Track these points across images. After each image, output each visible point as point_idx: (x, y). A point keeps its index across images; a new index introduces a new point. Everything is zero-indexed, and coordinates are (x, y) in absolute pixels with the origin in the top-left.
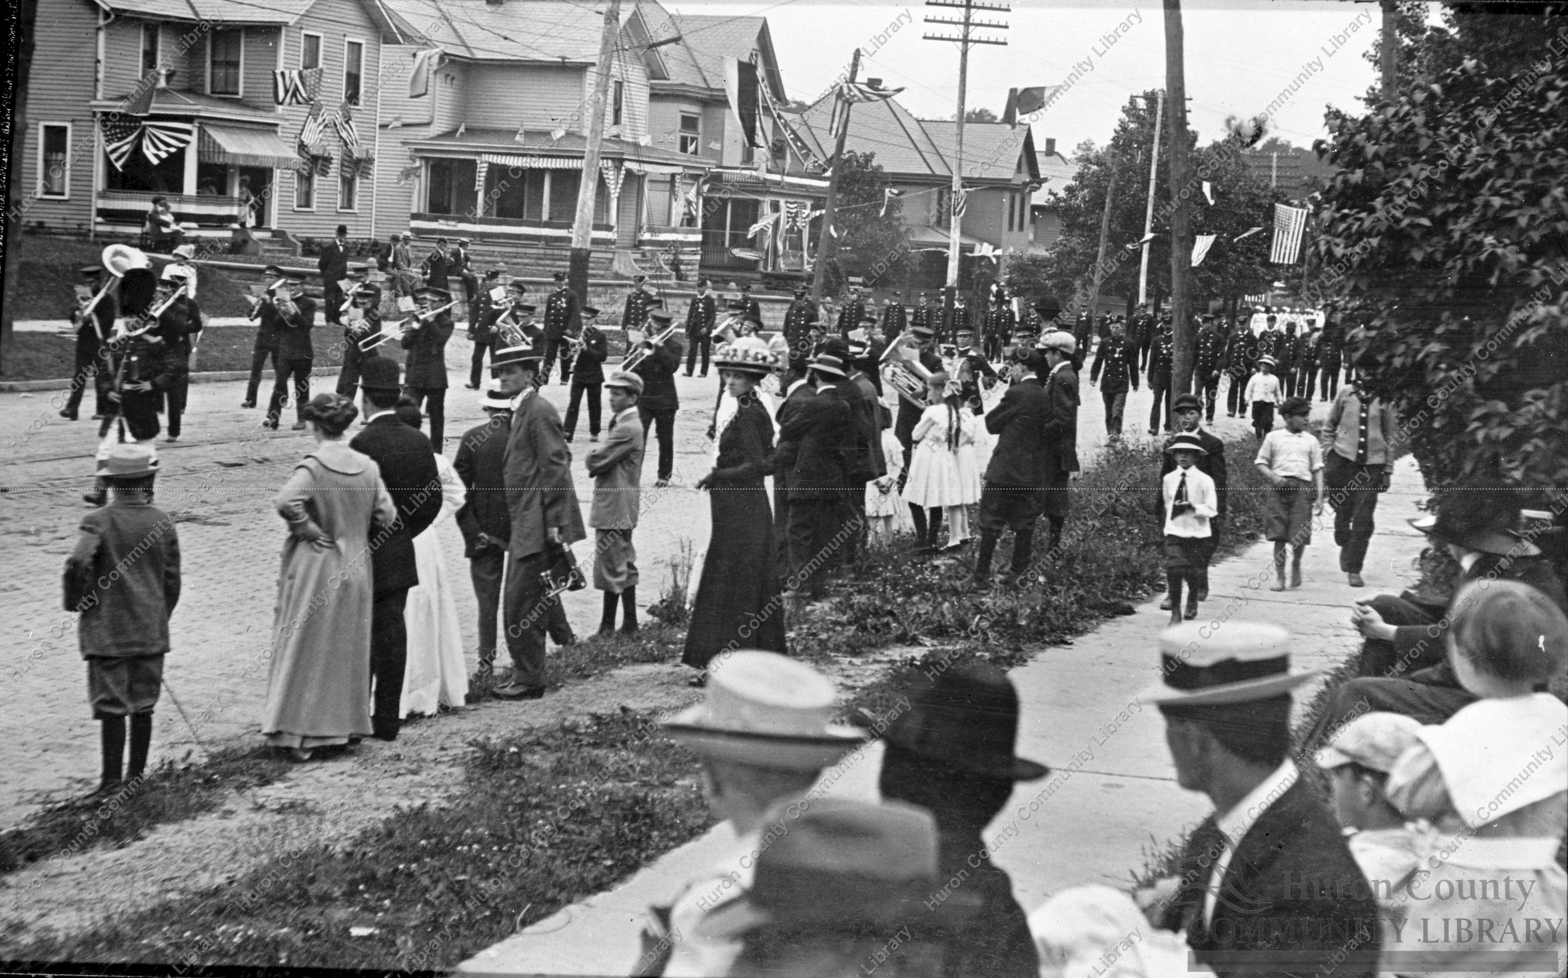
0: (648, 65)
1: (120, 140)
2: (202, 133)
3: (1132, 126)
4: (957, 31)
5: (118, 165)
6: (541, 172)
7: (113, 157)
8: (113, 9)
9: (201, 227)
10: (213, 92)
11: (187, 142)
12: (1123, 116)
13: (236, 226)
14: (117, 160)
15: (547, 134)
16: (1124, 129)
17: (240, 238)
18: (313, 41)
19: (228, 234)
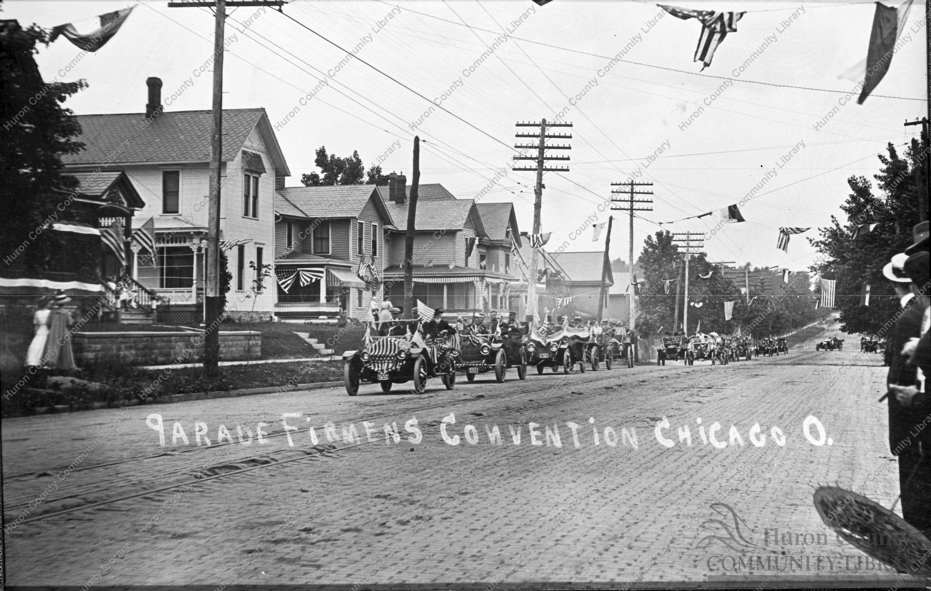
0: (476, 230)
1: (286, 278)
2: (328, 271)
3: (650, 250)
4: (627, 205)
5: (286, 290)
6: (441, 285)
7: (283, 287)
8: (281, 215)
9: (329, 318)
10: (315, 253)
11: (322, 277)
12: (645, 245)
13: (338, 317)
14: (285, 288)
15: (446, 266)
16: (646, 250)
17: (342, 322)
18: (361, 224)
19: (336, 321)
